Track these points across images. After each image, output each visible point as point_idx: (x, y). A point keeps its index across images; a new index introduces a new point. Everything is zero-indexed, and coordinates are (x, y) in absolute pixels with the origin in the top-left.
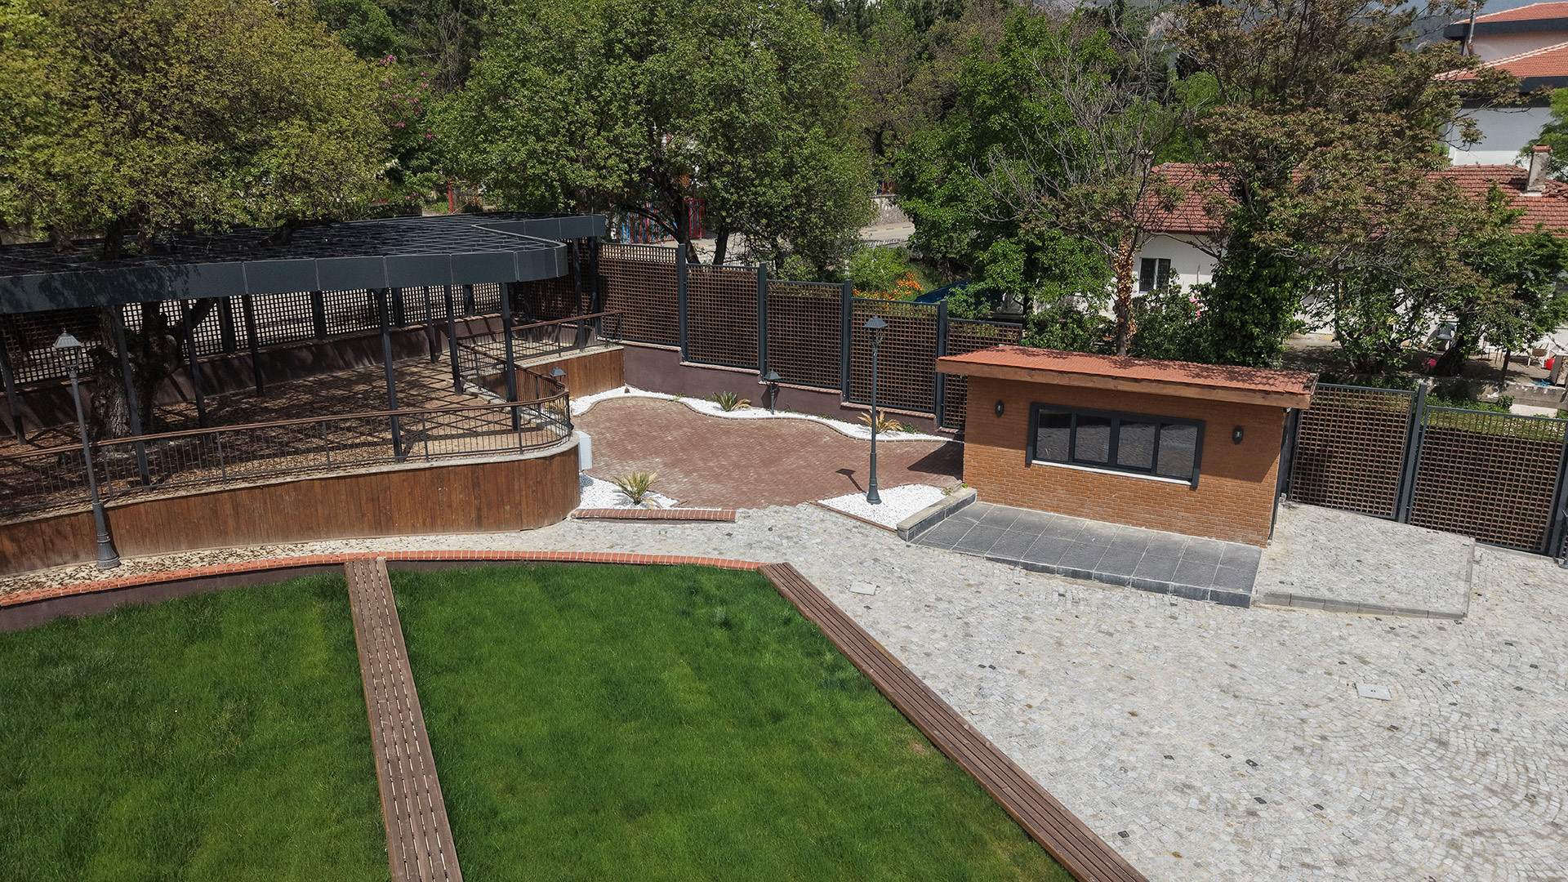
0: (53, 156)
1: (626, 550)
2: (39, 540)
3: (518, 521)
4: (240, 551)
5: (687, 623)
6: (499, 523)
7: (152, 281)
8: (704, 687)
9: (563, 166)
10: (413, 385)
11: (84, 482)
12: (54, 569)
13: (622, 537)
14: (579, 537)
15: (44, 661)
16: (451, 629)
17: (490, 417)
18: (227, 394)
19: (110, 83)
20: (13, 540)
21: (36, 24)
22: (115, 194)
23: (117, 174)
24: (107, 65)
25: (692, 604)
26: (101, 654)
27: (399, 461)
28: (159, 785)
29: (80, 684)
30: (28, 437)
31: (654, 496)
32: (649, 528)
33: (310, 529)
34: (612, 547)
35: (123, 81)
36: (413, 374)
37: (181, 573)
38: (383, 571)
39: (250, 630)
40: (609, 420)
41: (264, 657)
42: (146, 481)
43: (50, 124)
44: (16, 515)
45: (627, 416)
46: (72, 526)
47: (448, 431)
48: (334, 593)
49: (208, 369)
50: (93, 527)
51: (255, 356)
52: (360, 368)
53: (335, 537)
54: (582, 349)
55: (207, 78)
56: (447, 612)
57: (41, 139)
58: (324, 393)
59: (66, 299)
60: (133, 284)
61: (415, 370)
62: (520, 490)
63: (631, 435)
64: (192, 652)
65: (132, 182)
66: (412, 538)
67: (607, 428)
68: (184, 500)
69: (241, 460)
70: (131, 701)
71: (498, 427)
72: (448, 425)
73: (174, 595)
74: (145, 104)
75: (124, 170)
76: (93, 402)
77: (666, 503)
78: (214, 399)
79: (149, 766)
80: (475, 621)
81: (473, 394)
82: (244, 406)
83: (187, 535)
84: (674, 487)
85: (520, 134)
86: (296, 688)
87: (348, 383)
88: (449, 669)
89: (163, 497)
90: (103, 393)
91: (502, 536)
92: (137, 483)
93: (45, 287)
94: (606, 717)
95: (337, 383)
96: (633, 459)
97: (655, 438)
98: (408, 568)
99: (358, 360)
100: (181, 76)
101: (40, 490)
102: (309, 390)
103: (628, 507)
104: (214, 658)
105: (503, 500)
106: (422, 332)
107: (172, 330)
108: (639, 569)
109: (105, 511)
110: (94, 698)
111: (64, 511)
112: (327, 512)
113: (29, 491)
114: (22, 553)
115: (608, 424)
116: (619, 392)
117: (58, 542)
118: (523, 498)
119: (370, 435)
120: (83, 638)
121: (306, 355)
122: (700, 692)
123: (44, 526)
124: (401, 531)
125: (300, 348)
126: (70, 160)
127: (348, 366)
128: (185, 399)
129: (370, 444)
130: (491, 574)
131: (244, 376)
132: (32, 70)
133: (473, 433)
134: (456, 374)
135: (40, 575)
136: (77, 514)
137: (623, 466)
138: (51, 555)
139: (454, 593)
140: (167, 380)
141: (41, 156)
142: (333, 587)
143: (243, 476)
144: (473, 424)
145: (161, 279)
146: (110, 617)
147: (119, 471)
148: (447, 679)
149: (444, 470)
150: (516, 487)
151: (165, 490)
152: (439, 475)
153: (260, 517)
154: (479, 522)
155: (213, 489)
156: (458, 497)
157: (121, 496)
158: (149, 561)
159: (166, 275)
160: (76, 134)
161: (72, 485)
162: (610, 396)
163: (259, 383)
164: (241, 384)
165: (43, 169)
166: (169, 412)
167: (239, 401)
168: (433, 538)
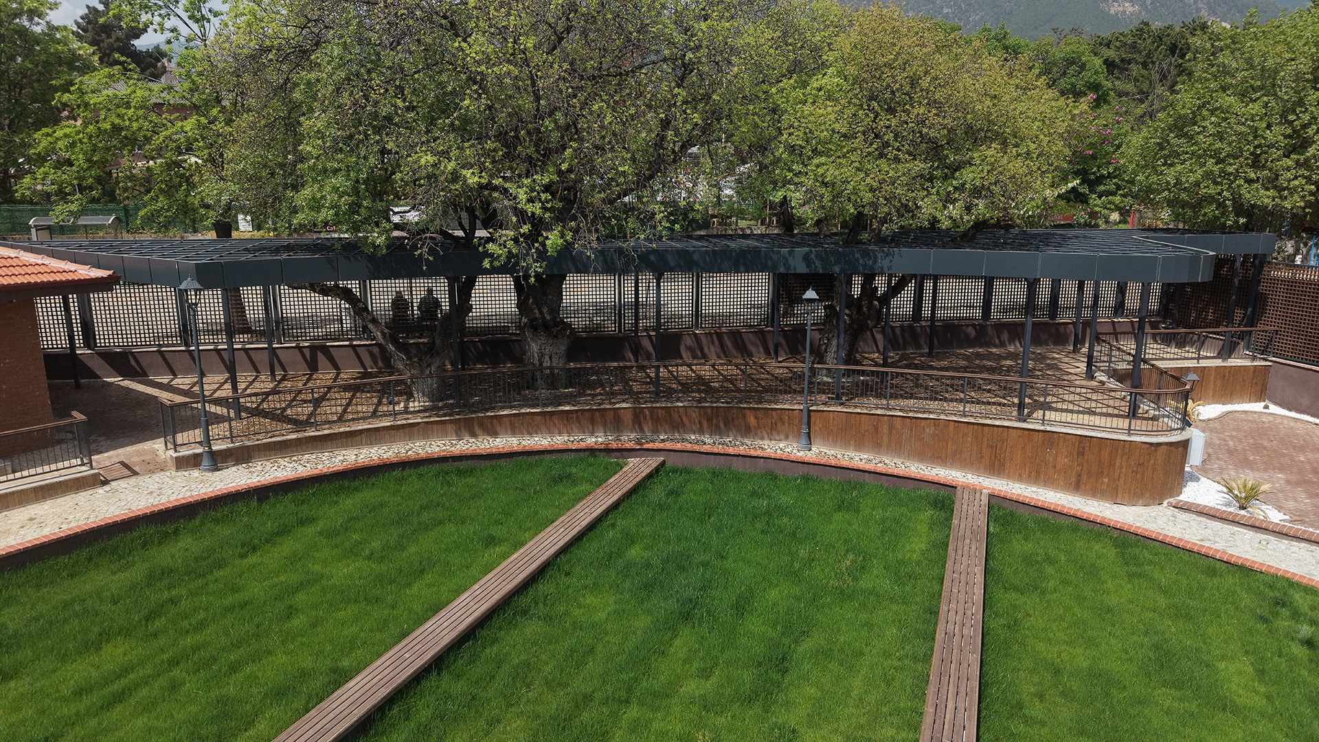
0: (828, 170)
1: (1218, 546)
2: (769, 422)
3: (1113, 494)
4: (886, 461)
5: (1262, 627)
6: (1095, 492)
7: (870, 258)
8: (1263, 690)
9: (1239, 186)
10: (1050, 367)
11: (802, 392)
12: (773, 442)
13: (1216, 535)
14: (1170, 523)
15: (754, 494)
16: (1028, 560)
17: (1111, 403)
18: (908, 352)
19: (873, 121)
20: (756, 418)
21: (837, 85)
22: (859, 196)
23: (863, 183)
24: (873, 109)
25: (1276, 615)
26: (786, 500)
27: (1019, 420)
28: (796, 590)
29: (768, 513)
30: (780, 359)
31: (1264, 507)
32: (1249, 534)
33: (939, 458)
34: (1202, 540)
35: (881, 120)
36: (1054, 359)
37: (845, 463)
38: (985, 500)
39: (878, 514)
40: (1237, 429)
41: (883, 533)
42: (838, 397)
43: (831, 149)
44: (761, 403)
45: (1259, 430)
46: (789, 417)
47: (1071, 407)
48: (943, 506)
49: (898, 331)
50: (800, 421)
51: (932, 326)
52: (1011, 349)
53: (957, 469)
54: (1224, 359)
55: (935, 115)
56: (1029, 547)
57: (823, 159)
58: (977, 362)
59: (816, 267)
60: (858, 260)
61: (1057, 356)
62: (1121, 468)
63: (1257, 448)
64: (838, 516)
65: (872, 190)
66: (1017, 485)
67: (1232, 437)
68: (857, 416)
69: (902, 397)
70: (794, 534)
71: (1116, 412)
72: (1070, 402)
73: (837, 477)
74: (891, 134)
75: (868, 180)
76: (820, 341)
77: (1275, 516)
78: (898, 354)
79: (794, 576)
80: (1050, 561)
81: (1101, 382)
82: (916, 362)
83: (856, 441)
84: (1291, 504)
85: (1200, 157)
86: (897, 562)
87: (1000, 358)
88: (1016, 589)
89: (845, 410)
90: (826, 335)
91: (1096, 503)
92: (832, 398)
93: (806, 258)
94: (1148, 675)
95: (990, 356)
96: (1252, 469)
97: (1284, 455)
98: (1006, 504)
99: (1011, 341)
100: (919, 114)
101: (776, 391)
102: (967, 358)
103: (1232, 509)
104: (850, 524)
105: (1102, 472)
106: (1071, 326)
107: (878, 299)
108: (1224, 566)
109: (810, 411)
110: (774, 525)
111: (786, 406)
112: (954, 448)
113: (771, 391)
114: (759, 427)
115: (1234, 433)
116: (1258, 407)
117: (779, 425)
118: (1122, 475)
119: (1004, 398)
120: (778, 488)
121: (970, 330)
122: (1256, 692)
123: (774, 413)
124: (1008, 477)
125: (968, 325)
126: (837, 173)
127: (1002, 345)
128: (878, 351)
129: (1000, 404)
130: (1075, 529)
131: (922, 342)
132: (828, 114)
133: (1091, 412)
134: (1090, 364)
135: (765, 443)
136: (793, 410)
137: (1238, 473)
138: (774, 433)
139: (1038, 534)
140: (868, 332)
141: (820, 171)
142: (943, 501)
143: (899, 407)
144: (1094, 405)
145: (876, 257)
146: (796, 480)
147: (823, 389)
148: (1012, 596)
149: (1056, 436)
150: (1118, 463)
151: (849, 407)
152: (1050, 438)
153: (906, 439)
154: (1077, 486)
155: (879, 412)
156: (1063, 461)
157: (822, 405)
158: (828, 452)
159: (879, 255)
160: (844, 156)
161: (795, 392)
162: (1246, 409)
163: (931, 349)
164: (919, 346)
165: (820, 179)
166: (866, 358)
167: (914, 358)
168: (1034, 489)
